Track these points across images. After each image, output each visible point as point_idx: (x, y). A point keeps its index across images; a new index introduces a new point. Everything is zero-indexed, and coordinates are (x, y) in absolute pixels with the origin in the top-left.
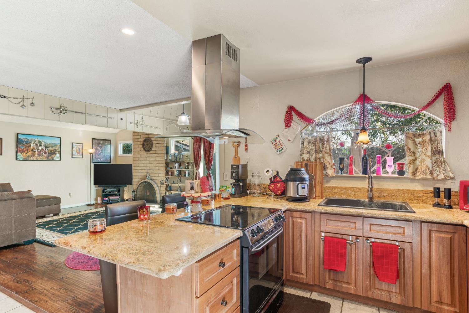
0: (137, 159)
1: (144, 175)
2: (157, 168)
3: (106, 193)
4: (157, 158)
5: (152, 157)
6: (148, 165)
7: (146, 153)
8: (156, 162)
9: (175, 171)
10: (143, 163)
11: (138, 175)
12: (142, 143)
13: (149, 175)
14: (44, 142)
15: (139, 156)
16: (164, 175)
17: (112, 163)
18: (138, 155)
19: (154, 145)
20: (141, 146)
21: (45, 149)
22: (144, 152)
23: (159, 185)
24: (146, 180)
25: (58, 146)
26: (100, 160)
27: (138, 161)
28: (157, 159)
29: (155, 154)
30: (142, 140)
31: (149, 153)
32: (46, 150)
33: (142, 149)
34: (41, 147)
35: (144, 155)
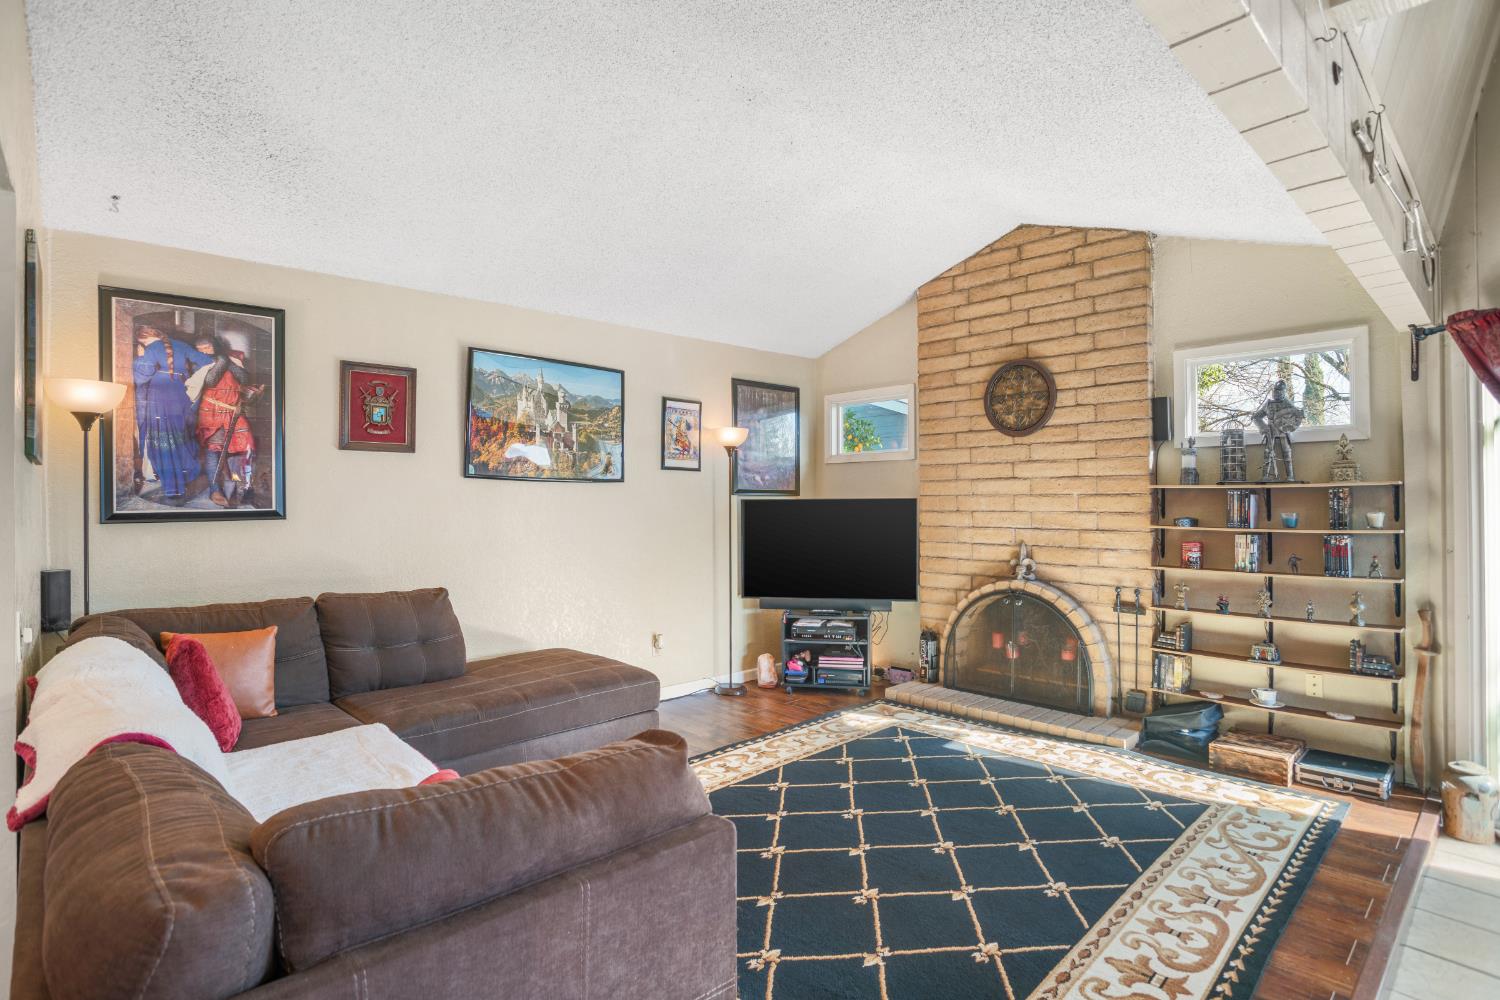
0: (950, 473)
1: (992, 557)
2: (1090, 522)
4: (1089, 464)
5: (1054, 461)
6: (1022, 504)
7: (1008, 440)
8: (1087, 487)
9: (1240, 540)
10: (990, 496)
11: (956, 554)
12: (979, 391)
13: (1029, 556)
14: (566, 392)
15: (964, 456)
16: (1145, 561)
17: (804, 495)
18: (959, 452)
19: (1063, 399)
20: (979, 408)
21: (565, 425)
22: (998, 434)
23: (1106, 614)
24: (1017, 584)
25: (614, 411)
26: (763, 479)
27: (953, 484)
28: (1089, 469)
29: (1076, 446)
30: (983, 374)
31: (1026, 439)
32: (570, 429)
33: (986, 424)
34: (553, 415)
35: (990, 455)
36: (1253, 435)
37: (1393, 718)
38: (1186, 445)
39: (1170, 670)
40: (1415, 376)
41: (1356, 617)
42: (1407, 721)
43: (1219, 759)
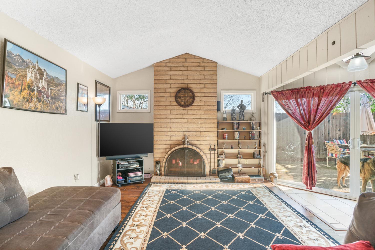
0: (164, 116)
1: (177, 139)
2: (203, 129)
3: (122, 168)
4: (203, 115)
5: (194, 114)
6: (185, 125)
7: (182, 108)
8: (203, 121)
9: (236, 133)
10: (176, 123)
11: (165, 139)
12: (174, 95)
13: (187, 138)
14: (47, 73)
15: (168, 112)
16: (216, 138)
17: (111, 122)
18: (167, 111)
19: (197, 99)
20: (173, 99)
21: (46, 88)
22: (179, 106)
23: (207, 151)
25: (64, 84)
27: (165, 120)
28: (203, 116)
29: (200, 111)
30: (175, 90)
31: (187, 108)
32: (48, 89)
33: (175, 103)
34: (42, 83)
35: (176, 112)
36: (237, 111)
37: (259, 166)
38: (224, 112)
39: (222, 163)
40: (263, 102)
41: (255, 147)
42: (262, 167)
43: (238, 180)
